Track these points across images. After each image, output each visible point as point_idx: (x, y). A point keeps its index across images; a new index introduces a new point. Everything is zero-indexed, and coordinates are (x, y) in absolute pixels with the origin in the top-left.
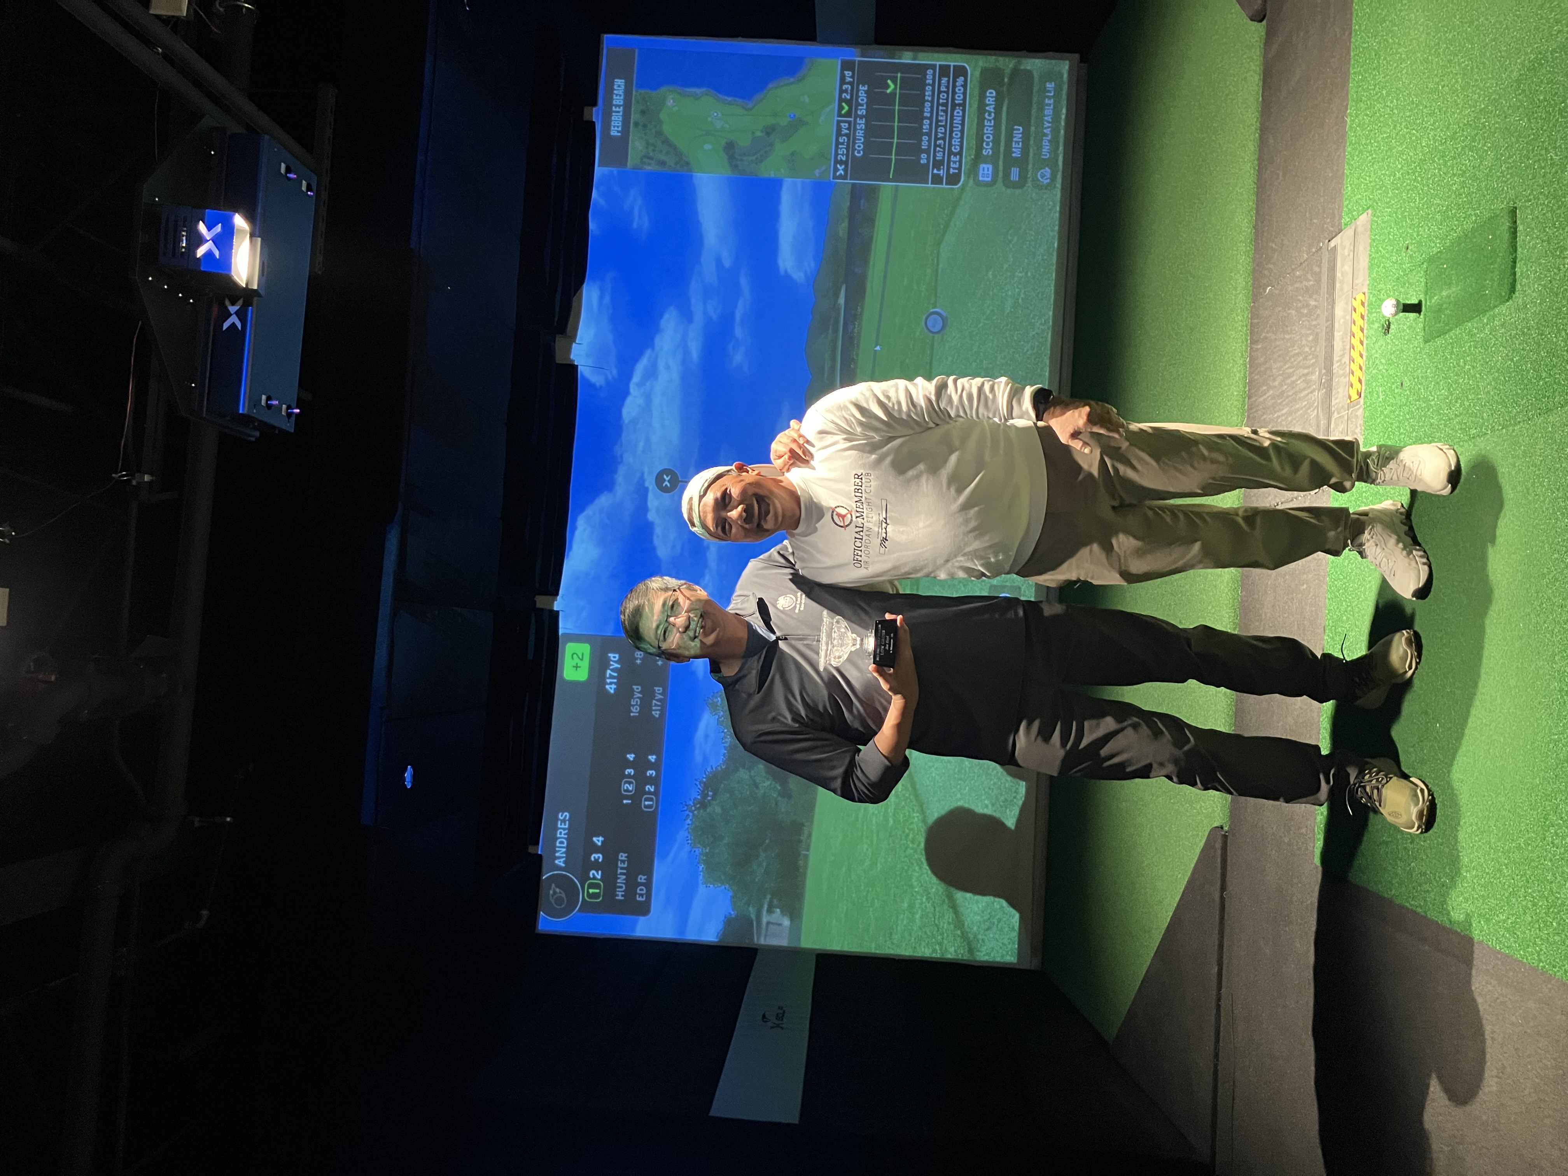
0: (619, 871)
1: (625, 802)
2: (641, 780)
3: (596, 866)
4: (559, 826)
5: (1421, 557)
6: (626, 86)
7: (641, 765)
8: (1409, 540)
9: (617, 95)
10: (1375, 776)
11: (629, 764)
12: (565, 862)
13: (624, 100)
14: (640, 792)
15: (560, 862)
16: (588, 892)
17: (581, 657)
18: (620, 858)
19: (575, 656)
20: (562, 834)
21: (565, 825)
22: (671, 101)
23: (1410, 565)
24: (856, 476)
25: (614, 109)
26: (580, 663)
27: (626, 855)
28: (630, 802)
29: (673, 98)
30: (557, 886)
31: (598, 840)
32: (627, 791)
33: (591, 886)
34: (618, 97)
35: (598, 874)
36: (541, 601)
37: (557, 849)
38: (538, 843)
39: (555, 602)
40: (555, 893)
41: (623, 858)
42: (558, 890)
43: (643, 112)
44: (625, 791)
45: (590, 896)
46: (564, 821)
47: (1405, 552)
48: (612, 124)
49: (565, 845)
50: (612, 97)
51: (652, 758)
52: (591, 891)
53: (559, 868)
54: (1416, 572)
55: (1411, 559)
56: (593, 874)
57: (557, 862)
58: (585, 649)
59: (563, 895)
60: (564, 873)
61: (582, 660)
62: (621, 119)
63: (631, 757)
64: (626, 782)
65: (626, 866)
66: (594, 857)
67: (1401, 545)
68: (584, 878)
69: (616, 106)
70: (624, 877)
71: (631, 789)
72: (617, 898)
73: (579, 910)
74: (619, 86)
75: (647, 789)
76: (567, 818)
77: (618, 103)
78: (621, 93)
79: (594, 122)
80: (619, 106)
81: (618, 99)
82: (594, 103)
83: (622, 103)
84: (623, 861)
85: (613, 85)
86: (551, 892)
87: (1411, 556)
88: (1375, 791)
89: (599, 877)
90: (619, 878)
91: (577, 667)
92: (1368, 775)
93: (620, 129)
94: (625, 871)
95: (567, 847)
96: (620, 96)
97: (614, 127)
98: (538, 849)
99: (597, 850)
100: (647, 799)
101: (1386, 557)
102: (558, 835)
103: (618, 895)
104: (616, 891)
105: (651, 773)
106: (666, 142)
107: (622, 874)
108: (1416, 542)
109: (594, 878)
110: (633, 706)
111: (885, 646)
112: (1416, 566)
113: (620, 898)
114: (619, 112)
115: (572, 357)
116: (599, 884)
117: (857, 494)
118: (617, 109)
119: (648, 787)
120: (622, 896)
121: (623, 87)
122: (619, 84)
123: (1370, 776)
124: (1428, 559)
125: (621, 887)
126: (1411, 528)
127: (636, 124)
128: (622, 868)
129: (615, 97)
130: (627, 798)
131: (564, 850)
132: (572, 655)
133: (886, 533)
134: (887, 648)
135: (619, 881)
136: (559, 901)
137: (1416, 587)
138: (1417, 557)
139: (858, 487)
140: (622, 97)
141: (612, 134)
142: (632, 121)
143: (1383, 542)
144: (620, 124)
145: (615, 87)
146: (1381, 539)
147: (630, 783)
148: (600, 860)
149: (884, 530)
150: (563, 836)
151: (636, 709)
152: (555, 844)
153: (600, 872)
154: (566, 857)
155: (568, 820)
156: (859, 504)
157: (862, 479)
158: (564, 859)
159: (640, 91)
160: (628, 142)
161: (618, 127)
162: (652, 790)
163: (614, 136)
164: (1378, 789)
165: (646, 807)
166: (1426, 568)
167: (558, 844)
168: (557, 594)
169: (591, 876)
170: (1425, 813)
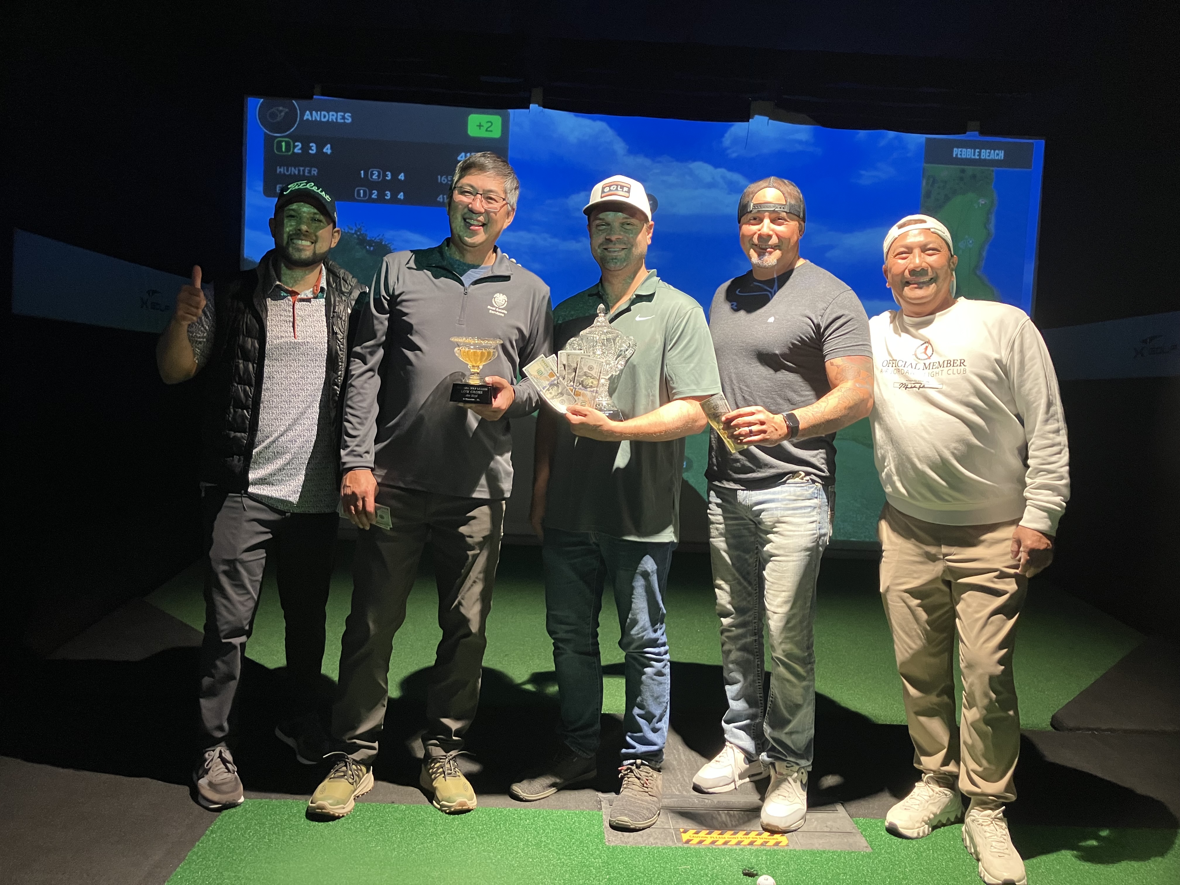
0: (302, 169)
1: (362, 172)
2: (382, 186)
3: (306, 148)
4: (339, 114)
5: (924, 832)
6: (998, 160)
7: (395, 186)
8: (935, 823)
9: (990, 153)
10: (356, 773)
11: (395, 176)
12: (308, 119)
13: (985, 160)
14: (371, 185)
15: (307, 116)
16: (283, 141)
17: (489, 129)
18: (313, 169)
19: (490, 124)
20: (332, 116)
21: (341, 119)
22: (983, 202)
23: (917, 822)
24: (962, 361)
25: (977, 150)
26: (483, 129)
27: (316, 174)
28: (362, 176)
29: (985, 203)
30: (286, 113)
31: (327, 150)
32: (372, 174)
33: (288, 144)
34: (988, 154)
35: (298, 150)
36: (538, 92)
37: (319, 112)
38: (323, 95)
39: (537, 105)
40: (281, 111)
41: (313, 172)
42: (283, 114)
43: (974, 176)
44: (372, 172)
45: (279, 143)
46: (343, 118)
47: (926, 819)
48: (964, 150)
49: (323, 120)
50: (988, 149)
51: (401, 196)
52: (283, 144)
53: (302, 115)
54: (911, 827)
55: (921, 823)
56: (298, 146)
57: (308, 112)
58: (496, 133)
59: (278, 119)
60: (298, 119)
61: (487, 130)
62: (968, 157)
63: (402, 177)
64: (379, 173)
65: (306, 174)
66: (312, 146)
67: (932, 816)
68: (295, 138)
69: (980, 153)
70: (297, 173)
71: (374, 177)
72: (278, 167)
73: (265, 134)
74: (998, 155)
75: (373, 192)
76: (346, 121)
77: (982, 154)
78: (991, 156)
79: (965, 133)
80: (980, 155)
81: (986, 154)
82: (982, 133)
83: (982, 157)
84: (310, 172)
85: (999, 150)
86: (281, 108)
87: (923, 823)
88: (342, 774)
89: (296, 151)
90: (295, 168)
91: (480, 126)
92: (356, 768)
93: (959, 156)
94: (301, 173)
95: (321, 121)
96: (989, 156)
97: (961, 151)
98: (317, 95)
99: (320, 148)
100: (365, 192)
101: (921, 803)
102: (331, 113)
103: (280, 168)
104: (284, 166)
105: (388, 195)
106: (947, 199)
107: (299, 171)
108: (934, 828)
109: (295, 147)
110: (447, 178)
111: (469, 393)
112: (916, 827)
113: (278, 170)
114: (974, 155)
115: (756, 116)
116: (290, 151)
117: (946, 363)
118: (977, 154)
119: (375, 192)
120: (280, 172)
121: (996, 158)
122: (1000, 155)
123: (355, 770)
124: (922, 837)
125: (288, 171)
126: (944, 825)
127: (963, 171)
128: (304, 171)
129: (988, 151)
130: (366, 174)
131: (318, 119)
132: (490, 122)
133: (911, 388)
134: (467, 395)
135: (293, 169)
136: (273, 115)
137: (898, 827)
138: (923, 828)
139: (952, 363)
140: (987, 158)
141: (955, 149)
142: (966, 167)
143: (932, 801)
144: (963, 157)
145: (997, 151)
146: (936, 801)
147: (379, 176)
148: (310, 151)
149: (913, 385)
150: (331, 117)
151: (444, 181)
152: (324, 111)
153: (300, 151)
154: (312, 120)
155: (345, 122)
156: (937, 365)
157: (960, 366)
158: (310, 119)
159: (994, 174)
160: (945, 164)
161: (961, 155)
162: (373, 196)
163: (952, 152)
164: (344, 776)
165: (359, 191)
166: (915, 835)
167: (323, 113)
168: (544, 107)
169: (296, 144)
170: (323, 811)
